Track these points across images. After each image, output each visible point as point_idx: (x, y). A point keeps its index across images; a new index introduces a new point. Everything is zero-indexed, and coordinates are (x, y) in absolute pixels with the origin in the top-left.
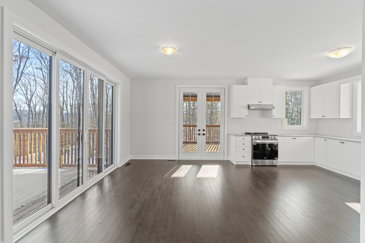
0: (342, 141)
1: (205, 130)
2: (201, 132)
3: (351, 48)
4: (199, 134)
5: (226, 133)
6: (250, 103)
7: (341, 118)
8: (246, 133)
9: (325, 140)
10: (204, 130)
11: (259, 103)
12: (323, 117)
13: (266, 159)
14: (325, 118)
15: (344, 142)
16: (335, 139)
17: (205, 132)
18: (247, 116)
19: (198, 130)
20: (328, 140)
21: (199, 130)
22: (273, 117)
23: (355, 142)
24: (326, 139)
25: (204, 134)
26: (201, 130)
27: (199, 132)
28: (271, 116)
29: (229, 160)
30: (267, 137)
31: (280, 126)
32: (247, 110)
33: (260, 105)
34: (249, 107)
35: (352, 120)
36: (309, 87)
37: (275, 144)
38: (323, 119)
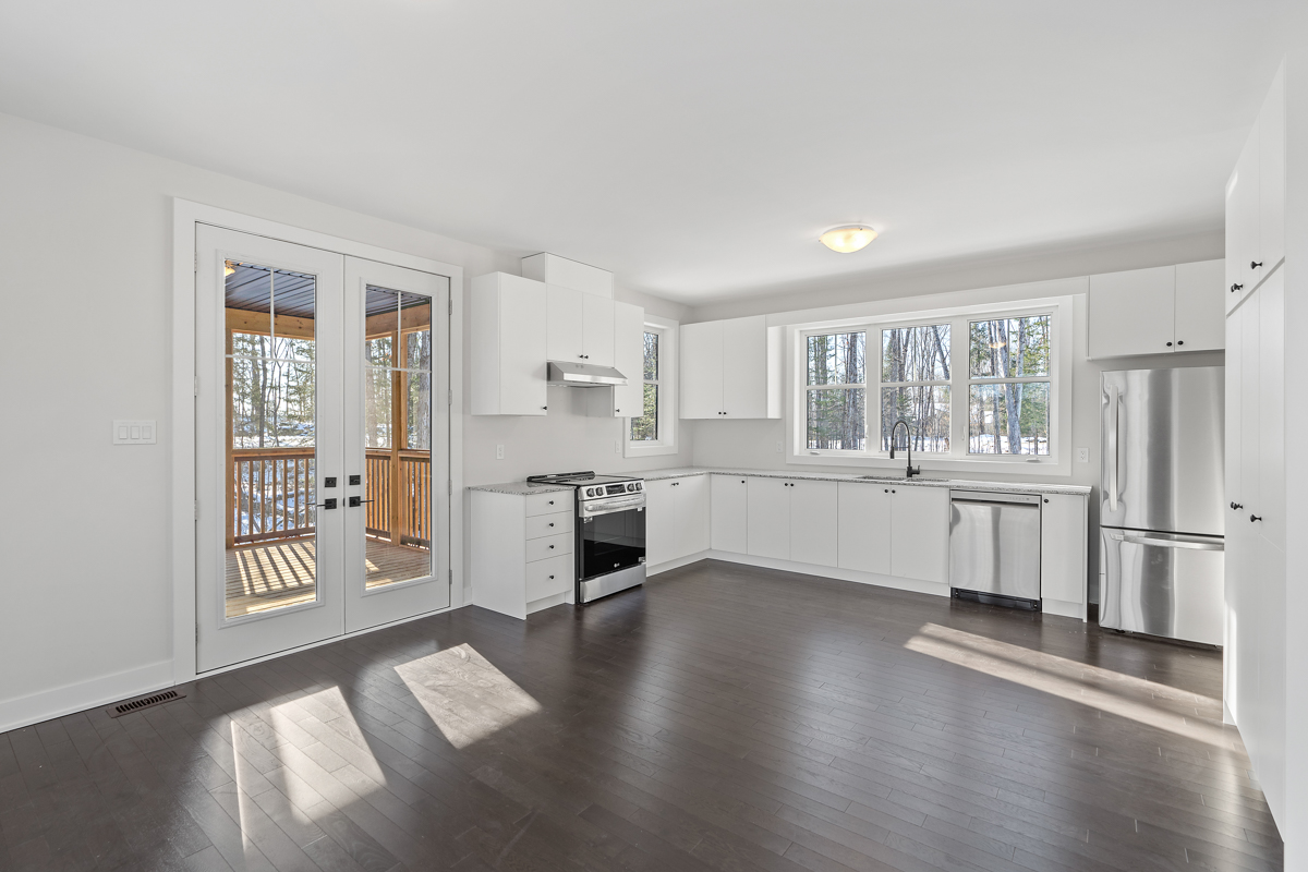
0: (789, 482)
1: (364, 480)
2: (342, 492)
3: (872, 229)
4: (330, 504)
5: (457, 487)
6: (558, 357)
7: (769, 417)
8: (530, 480)
9: (743, 482)
10: (355, 480)
11: (581, 361)
12: (721, 416)
13: (619, 568)
14: (725, 417)
15: (793, 481)
16: (770, 477)
17: (359, 491)
18: (545, 408)
19: (321, 483)
20: (750, 480)
21: (330, 482)
22: (617, 414)
23: (821, 479)
24: (744, 479)
25: (355, 502)
26: (340, 482)
27: (331, 493)
28: (609, 411)
29: (472, 605)
30: (620, 489)
31: (620, 443)
32: (544, 383)
33: (582, 366)
34: (551, 372)
35: (782, 423)
36: (678, 322)
37: (640, 509)
38: (723, 422)
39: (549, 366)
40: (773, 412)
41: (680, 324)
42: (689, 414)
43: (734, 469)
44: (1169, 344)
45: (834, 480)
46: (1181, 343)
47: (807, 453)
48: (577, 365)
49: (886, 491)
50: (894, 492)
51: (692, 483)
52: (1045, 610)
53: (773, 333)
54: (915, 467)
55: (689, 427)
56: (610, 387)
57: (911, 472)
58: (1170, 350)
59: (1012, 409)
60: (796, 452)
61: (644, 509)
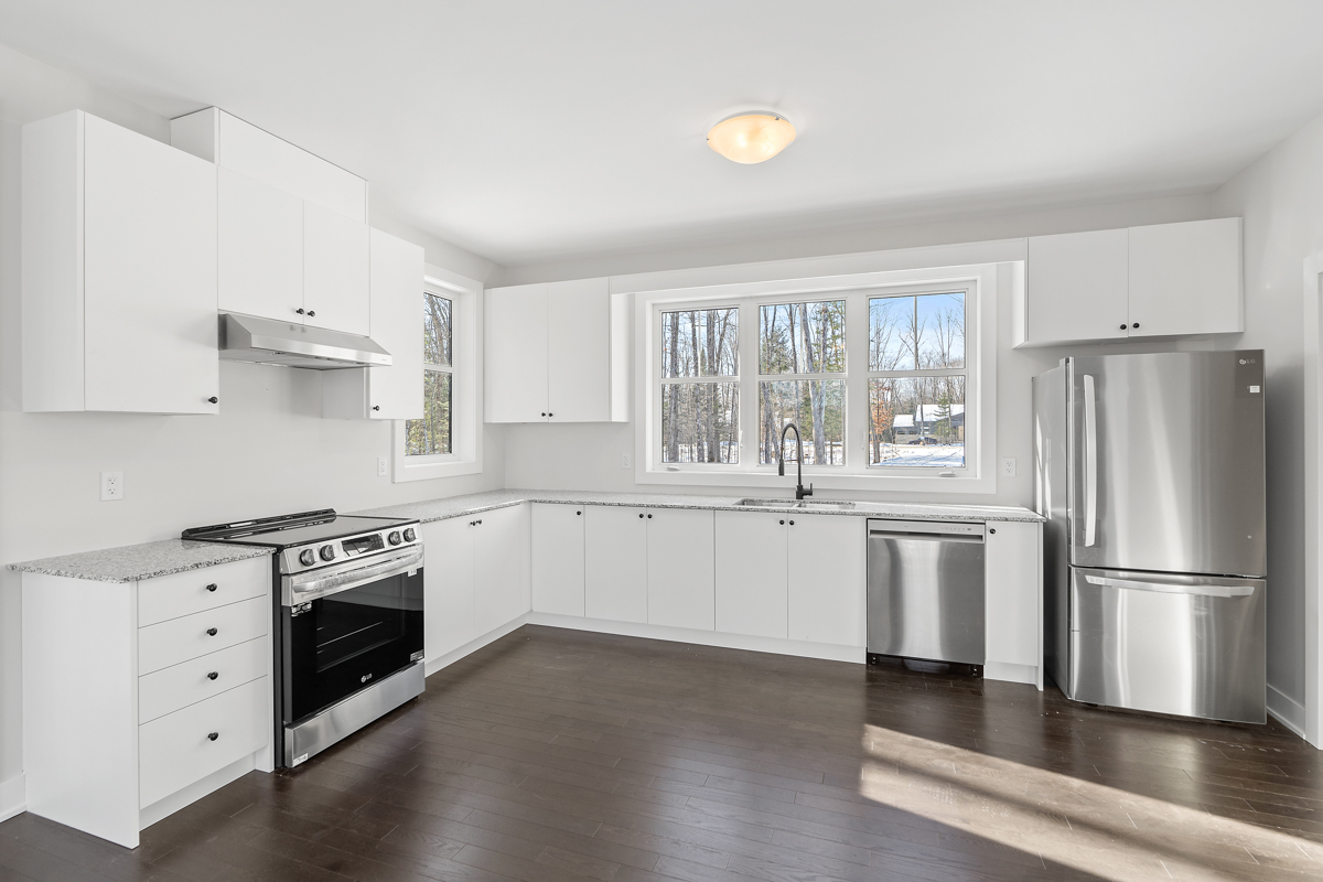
0: (646, 513)
3: (790, 123)
7: (613, 420)
8: (192, 535)
9: (579, 513)
11: (299, 319)
12: (545, 419)
13: (369, 683)
14: (551, 420)
15: (650, 511)
16: (619, 505)
18: (213, 400)
20: (588, 511)
22: (374, 414)
23: (690, 508)
24: (580, 508)
28: (361, 409)
29: (24, 814)
30: (373, 543)
31: (386, 461)
32: (215, 352)
33: (303, 329)
34: (227, 332)
35: (629, 429)
36: (481, 285)
37: (412, 573)
38: (547, 426)
39: (224, 323)
40: (619, 414)
41: (486, 287)
42: (497, 417)
43: (563, 492)
44: (1123, 327)
45: (710, 508)
46: (1136, 326)
47: (662, 469)
48: (292, 327)
49: (782, 523)
50: (792, 523)
51: (504, 518)
52: (986, 676)
53: (618, 302)
54: (806, 486)
55: (500, 435)
56: (361, 366)
57: (802, 493)
58: (1124, 334)
59: (817, 415)
60: (649, 469)
61: (420, 571)
